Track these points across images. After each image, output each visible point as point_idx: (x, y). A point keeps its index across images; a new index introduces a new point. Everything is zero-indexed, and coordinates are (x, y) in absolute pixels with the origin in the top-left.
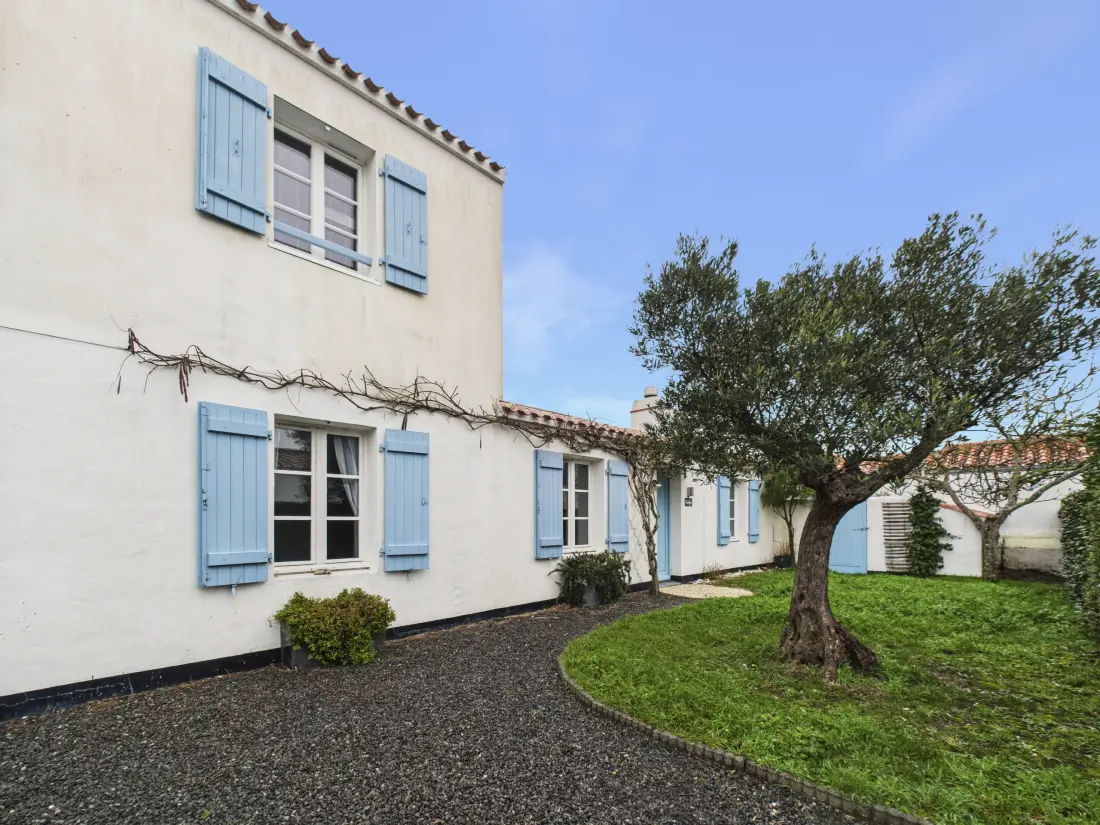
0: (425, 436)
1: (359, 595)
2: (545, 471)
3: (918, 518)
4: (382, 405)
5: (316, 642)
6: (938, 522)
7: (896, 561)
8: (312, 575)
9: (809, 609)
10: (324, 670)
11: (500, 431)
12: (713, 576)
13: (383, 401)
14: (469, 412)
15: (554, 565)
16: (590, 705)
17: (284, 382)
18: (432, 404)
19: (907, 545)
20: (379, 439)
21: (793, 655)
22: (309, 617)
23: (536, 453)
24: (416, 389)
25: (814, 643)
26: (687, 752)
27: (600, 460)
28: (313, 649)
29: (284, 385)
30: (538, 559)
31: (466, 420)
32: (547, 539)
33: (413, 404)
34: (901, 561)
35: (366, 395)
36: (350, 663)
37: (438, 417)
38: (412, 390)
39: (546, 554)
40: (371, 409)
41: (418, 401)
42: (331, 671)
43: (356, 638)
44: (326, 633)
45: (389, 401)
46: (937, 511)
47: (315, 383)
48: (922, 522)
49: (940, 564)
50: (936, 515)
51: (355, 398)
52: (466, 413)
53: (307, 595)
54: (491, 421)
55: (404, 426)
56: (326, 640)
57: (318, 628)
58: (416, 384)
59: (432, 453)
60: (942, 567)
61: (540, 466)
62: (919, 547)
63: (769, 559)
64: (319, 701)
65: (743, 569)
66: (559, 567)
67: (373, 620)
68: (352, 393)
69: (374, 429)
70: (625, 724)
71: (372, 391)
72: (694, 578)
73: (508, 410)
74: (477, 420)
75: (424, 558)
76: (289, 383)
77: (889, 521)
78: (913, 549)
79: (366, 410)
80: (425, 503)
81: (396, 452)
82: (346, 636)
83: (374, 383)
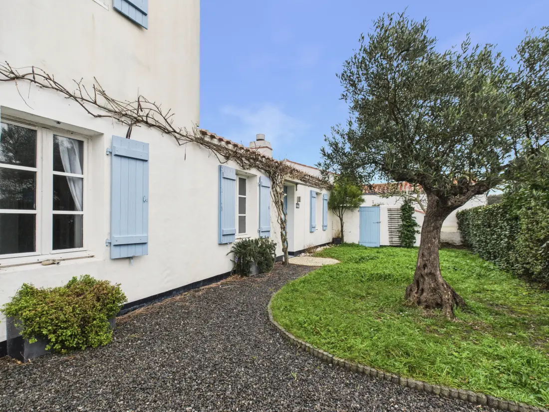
0: (146, 146)
1: (88, 282)
2: (226, 180)
3: (405, 217)
4: (109, 114)
5: (55, 332)
6: (414, 219)
7: (394, 240)
8: (39, 266)
9: (430, 273)
10: (62, 358)
11: (198, 148)
12: (308, 251)
13: (110, 111)
14: (178, 131)
15: (229, 248)
16: (332, 361)
17: (12, 76)
18: (150, 121)
19: (398, 231)
20: (105, 144)
21: (419, 303)
22: (46, 308)
23: (220, 167)
24: (139, 105)
25: (434, 295)
26: (436, 394)
27: (255, 176)
28: (53, 340)
29: (13, 79)
30: (220, 244)
31: (175, 137)
32: (227, 230)
33: (135, 118)
34: (396, 240)
35: (95, 103)
36: (89, 347)
37: (154, 132)
38: (136, 105)
39: (225, 240)
40: (100, 116)
41: (140, 116)
42: (71, 358)
43: (95, 322)
44: (65, 322)
45: (116, 112)
46: (413, 213)
47: (46, 83)
48: (407, 219)
49: (414, 241)
50: (413, 215)
51: (86, 104)
52: (175, 131)
53: (38, 286)
54: (192, 140)
55: (128, 135)
56: (66, 328)
57: (57, 318)
58: (138, 101)
59: (150, 161)
60: (415, 242)
61: (222, 177)
62: (406, 232)
63: (331, 241)
64: (74, 398)
65: (321, 246)
66: (233, 249)
67: (107, 304)
68: (82, 99)
69: (102, 134)
70: (371, 376)
71: (101, 101)
72: (300, 252)
73: (204, 133)
74: (183, 138)
75: (144, 246)
76: (17, 78)
77: (391, 218)
78: (402, 233)
79: (95, 116)
80: (145, 201)
81: (121, 156)
82: (85, 322)
83: (103, 93)
